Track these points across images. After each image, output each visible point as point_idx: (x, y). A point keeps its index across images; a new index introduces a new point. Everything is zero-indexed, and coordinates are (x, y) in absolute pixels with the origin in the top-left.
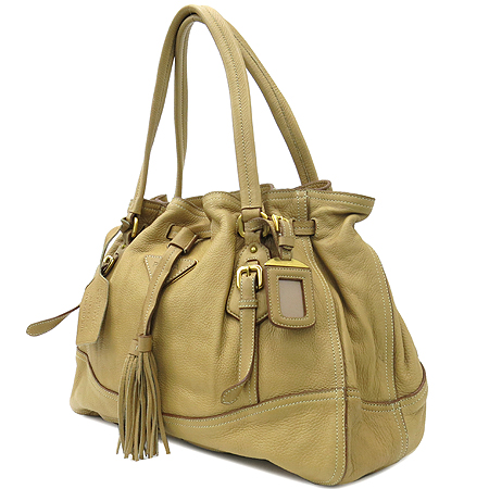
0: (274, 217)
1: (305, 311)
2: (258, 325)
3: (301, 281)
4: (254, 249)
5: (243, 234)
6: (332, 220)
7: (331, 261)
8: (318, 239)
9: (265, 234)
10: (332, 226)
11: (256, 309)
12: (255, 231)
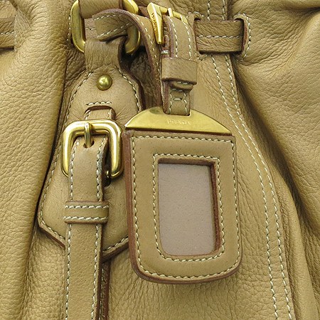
0: (153, 9)
1: (217, 238)
2: (107, 262)
3: (211, 166)
4: (104, 80)
5: (82, 44)
6: (282, 20)
7: (278, 114)
8: (249, 62)
9: (130, 48)
10: (280, 35)
11: (104, 225)
12: (108, 40)
